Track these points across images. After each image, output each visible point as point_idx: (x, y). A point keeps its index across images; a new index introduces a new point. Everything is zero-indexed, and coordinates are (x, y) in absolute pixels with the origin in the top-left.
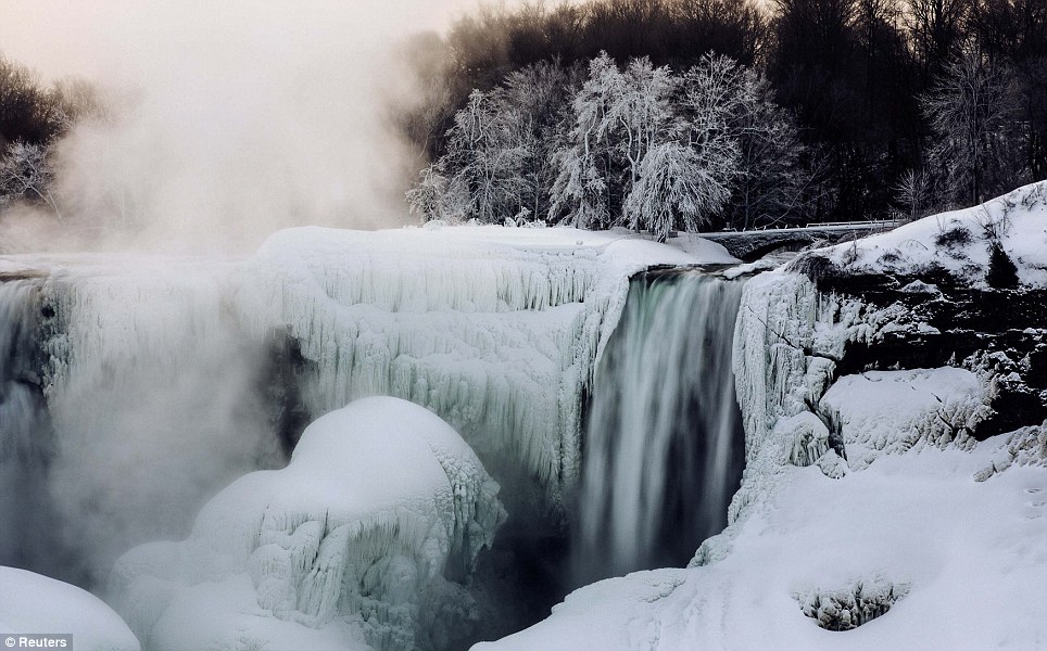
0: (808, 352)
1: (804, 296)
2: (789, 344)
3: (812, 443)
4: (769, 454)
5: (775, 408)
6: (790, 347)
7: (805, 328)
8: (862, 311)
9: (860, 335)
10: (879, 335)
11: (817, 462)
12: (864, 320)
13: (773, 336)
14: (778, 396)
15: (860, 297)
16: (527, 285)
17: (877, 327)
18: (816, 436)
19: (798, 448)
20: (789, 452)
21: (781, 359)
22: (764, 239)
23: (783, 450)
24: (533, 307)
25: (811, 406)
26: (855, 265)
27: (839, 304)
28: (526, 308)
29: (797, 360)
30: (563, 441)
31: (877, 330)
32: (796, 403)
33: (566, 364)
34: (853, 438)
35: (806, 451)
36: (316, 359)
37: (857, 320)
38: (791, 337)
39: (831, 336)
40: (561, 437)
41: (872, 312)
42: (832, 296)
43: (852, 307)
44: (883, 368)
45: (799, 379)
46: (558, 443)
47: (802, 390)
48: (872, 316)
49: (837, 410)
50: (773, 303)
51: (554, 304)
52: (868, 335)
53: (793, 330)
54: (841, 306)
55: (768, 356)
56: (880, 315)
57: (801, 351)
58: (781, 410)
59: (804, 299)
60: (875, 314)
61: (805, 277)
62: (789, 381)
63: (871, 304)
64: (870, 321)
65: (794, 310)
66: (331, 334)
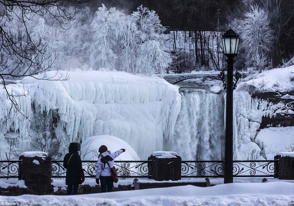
0: (249, 120)
3: (255, 154)
4: (240, 157)
6: (244, 118)
7: (248, 111)
8: (268, 105)
9: (267, 114)
10: (275, 114)
12: (269, 109)
13: (238, 114)
15: (267, 100)
17: (274, 111)
18: (256, 151)
19: (250, 155)
20: (247, 157)
21: (242, 122)
22: (183, 77)
23: (245, 156)
25: (253, 140)
26: (265, 88)
27: (259, 102)
29: (247, 123)
31: (274, 112)
32: (248, 139)
34: (269, 152)
35: (252, 156)
37: (266, 108)
38: (245, 115)
39: (257, 114)
41: (271, 106)
42: (256, 100)
43: (264, 103)
44: (274, 126)
45: (248, 130)
47: (249, 134)
48: (271, 107)
49: (262, 141)
50: (237, 102)
52: (271, 114)
54: (259, 103)
56: (275, 107)
58: (242, 141)
60: (272, 106)
61: (247, 93)
62: (245, 131)
63: (271, 103)
64: (271, 109)
66: (73, 112)
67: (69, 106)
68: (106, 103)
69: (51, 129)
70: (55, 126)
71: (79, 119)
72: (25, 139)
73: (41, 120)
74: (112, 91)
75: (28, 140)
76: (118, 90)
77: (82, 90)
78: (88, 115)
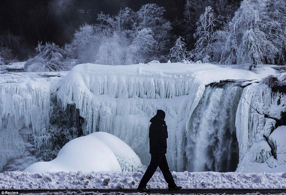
0: (266, 116)
1: (266, 93)
2: (259, 113)
3: (264, 154)
4: (247, 158)
5: (253, 139)
6: (259, 114)
7: (266, 107)
11: (266, 161)
13: (253, 110)
14: (253, 134)
16: (167, 89)
18: (266, 151)
19: (259, 155)
20: (256, 157)
21: (255, 119)
23: (253, 156)
24: (169, 97)
25: (266, 138)
27: (280, 97)
28: (167, 97)
29: (261, 119)
30: (177, 152)
32: (260, 137)
33: (179, 120)
34: (281, 152)
35: (262, 157)
36: (85, 117)
38: (259, 110)
39: (276, 110)
40: (176, 150)
42: (277, 94)
45: (262, 127)
46: (175, 152)
47: (262, 132)
49: (276, 140)
50: (254, 96)
51: (177, 95)
53: (260, 107)
55: (250, 117)
57: (263, 116)
58: (254, 140)
59: (266, 95)
61: (267, 86)
62: (258, 128)
65: (262, 99)
66: (91, 107)
67: (85, 101)
68: (129, 97)
69: (78, 126)
70: (82, 122)
71: (95, 115)
72: (41, 136)
73: (68, 115)
74: (135, 85)
75: (45, 136)
76: (142, 83)
77: (103, 84)
78: (105, 110)
